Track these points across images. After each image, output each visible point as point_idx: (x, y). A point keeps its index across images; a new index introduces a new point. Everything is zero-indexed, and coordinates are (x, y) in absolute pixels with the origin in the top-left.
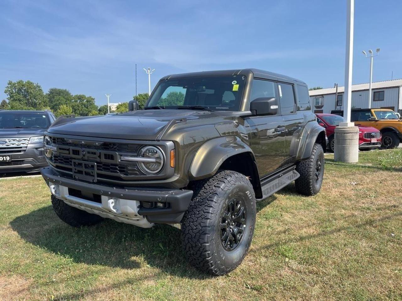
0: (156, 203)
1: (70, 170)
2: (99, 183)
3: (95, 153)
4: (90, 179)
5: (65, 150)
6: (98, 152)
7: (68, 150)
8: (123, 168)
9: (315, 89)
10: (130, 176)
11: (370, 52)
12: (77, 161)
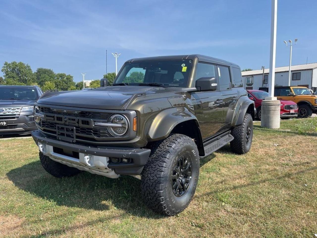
0: (122, 159)
1: (55, 133)
2: (77, 143)
3: (74, 120)
4: (70, 140)
5: (51, 117)
6: (77, 118)
7: (53, 117)
8: (96, 131)
9: (246, 70)
10: (101, 138)
11: (290, 41)
12: (60, 126)
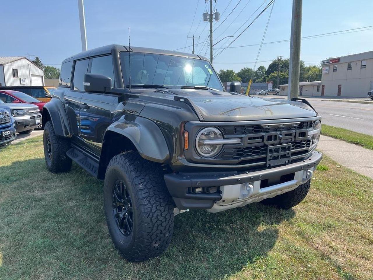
3: (291, 134)
5: (258, 138)
6: (294, 132)
7: (262, 137)
12: (274, 147)
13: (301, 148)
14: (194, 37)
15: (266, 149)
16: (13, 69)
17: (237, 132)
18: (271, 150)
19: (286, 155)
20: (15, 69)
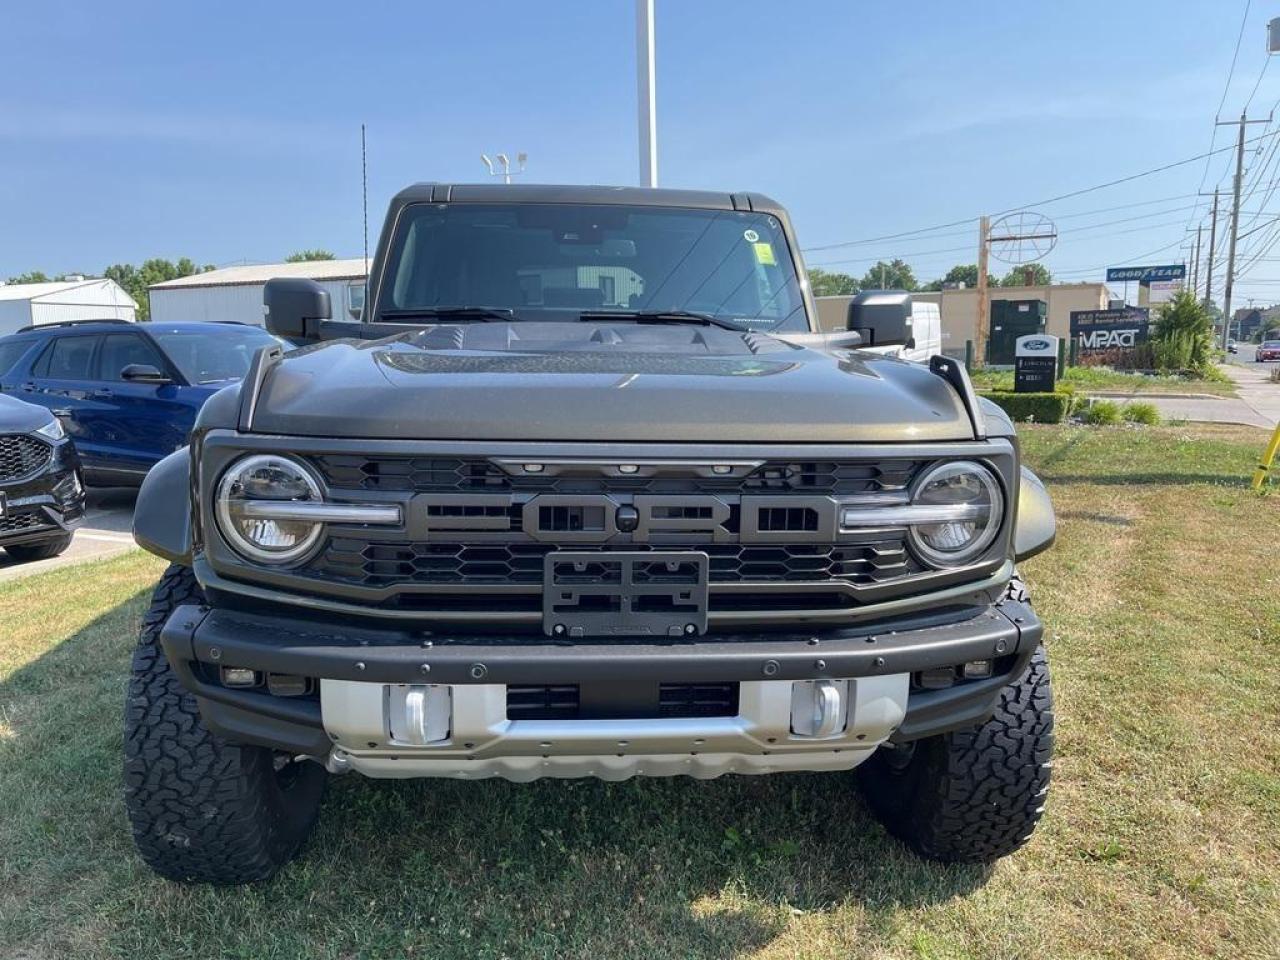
2: (720, 633)
6: (721, 503)
10: (882, 583)
11: (502, 160)
12: (580, 558)
13: (788, 579)
14: (1248, 119)
15: (540, 563)
16: (600, 277)
17: (381, 481)
18: (564, 570)
19: (670, 598)
20: (608, 278)
